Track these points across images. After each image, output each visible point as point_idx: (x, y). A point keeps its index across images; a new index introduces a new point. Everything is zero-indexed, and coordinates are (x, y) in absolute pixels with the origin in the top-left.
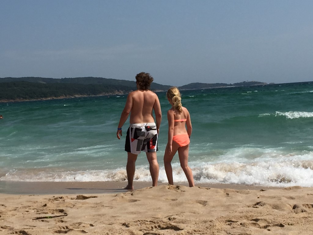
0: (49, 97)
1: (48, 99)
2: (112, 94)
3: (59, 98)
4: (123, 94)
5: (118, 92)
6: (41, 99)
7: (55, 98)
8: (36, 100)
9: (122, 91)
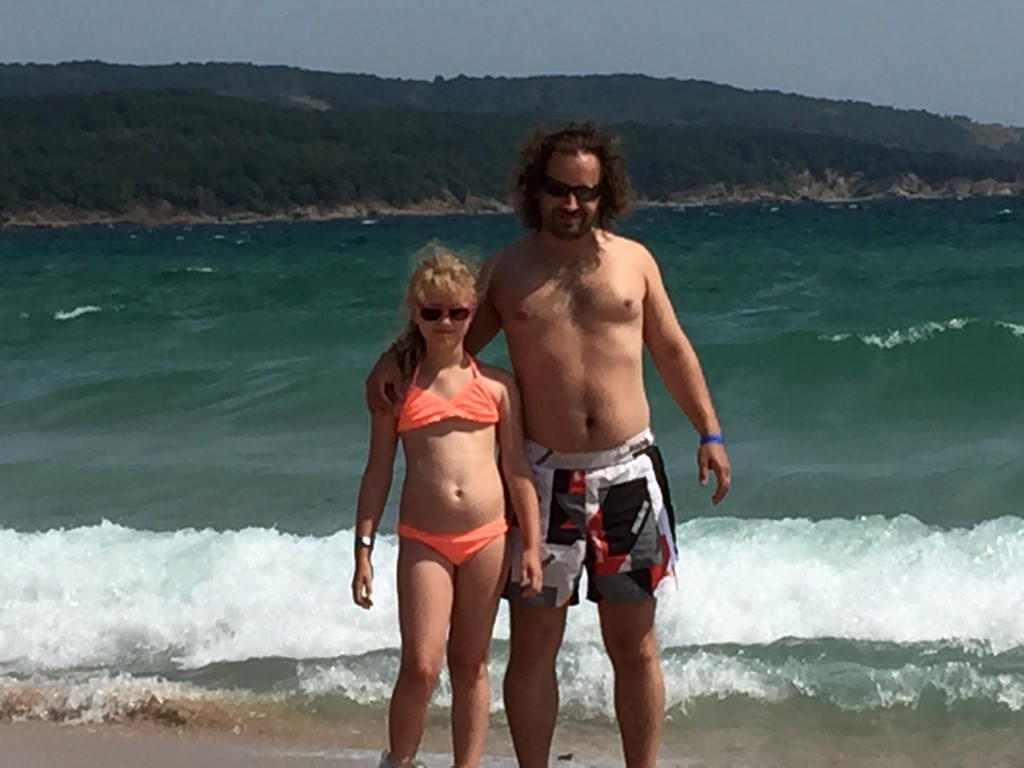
0: (347, 204)
1: (337, 215)
2: (771, 195)
3: (414, 211)
4: (846, 199)
5: (815, 186)
6: (298, 215)
7: (386, 211)
8: (259, 215)
9: (840, 175)
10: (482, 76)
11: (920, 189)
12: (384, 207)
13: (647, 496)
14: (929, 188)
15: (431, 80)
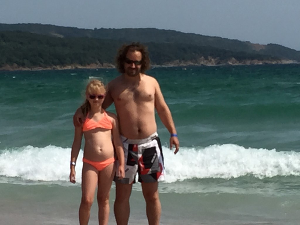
0: (68, 65)
1: (66, 68)
2: (192, 64)
3: (88, 67)
4: (214, 65)
5: (205, 61)
6: (54, 68)
7: (80, 67)
8: (42, 68)
9: (213, 58)
10: (108, 28)
11: (236, 62)
12: (80, 66)
13: (156, 152)
14: (238, 62)
15: (93, 29)
